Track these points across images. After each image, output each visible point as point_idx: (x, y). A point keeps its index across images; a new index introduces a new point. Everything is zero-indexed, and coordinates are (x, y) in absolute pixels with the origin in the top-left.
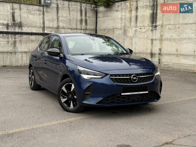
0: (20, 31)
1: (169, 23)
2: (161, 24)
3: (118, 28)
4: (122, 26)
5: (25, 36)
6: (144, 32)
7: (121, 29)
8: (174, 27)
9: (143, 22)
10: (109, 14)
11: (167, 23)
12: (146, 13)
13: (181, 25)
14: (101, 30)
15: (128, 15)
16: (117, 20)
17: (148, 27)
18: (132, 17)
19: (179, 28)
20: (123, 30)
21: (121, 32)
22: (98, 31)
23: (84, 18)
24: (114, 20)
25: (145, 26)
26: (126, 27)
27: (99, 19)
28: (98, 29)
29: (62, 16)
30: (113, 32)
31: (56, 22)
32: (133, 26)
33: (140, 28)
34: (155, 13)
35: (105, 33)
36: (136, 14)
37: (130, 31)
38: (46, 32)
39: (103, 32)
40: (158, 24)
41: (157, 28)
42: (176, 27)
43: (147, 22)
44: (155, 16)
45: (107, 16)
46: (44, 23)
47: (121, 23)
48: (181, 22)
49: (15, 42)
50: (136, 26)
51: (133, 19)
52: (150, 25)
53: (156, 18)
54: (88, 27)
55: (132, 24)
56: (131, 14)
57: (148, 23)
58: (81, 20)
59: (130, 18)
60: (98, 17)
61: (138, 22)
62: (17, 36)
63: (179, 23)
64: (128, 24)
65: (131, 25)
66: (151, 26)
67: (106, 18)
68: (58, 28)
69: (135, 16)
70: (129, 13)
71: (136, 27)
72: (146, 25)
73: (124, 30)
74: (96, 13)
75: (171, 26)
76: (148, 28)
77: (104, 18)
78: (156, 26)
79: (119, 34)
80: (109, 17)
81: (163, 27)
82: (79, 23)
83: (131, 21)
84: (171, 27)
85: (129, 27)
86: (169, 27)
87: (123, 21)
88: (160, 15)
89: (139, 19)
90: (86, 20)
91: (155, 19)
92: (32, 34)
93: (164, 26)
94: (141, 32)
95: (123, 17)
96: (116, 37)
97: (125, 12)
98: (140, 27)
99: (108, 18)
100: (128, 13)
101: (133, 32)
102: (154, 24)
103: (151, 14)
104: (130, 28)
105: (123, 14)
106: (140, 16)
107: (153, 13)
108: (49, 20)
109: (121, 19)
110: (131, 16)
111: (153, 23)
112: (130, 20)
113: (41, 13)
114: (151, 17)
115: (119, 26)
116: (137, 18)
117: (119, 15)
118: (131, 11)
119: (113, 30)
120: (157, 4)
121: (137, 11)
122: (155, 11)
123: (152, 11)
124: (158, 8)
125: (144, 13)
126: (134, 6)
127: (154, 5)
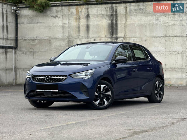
1: (134, 35)
2: (123, 37)
3: (57, 38)
4: (65, 36)
7: (63, 39)
8: (140, 40)
9: (98, 32)
10: (40, 20)
11: (131, 35)
12: (102, 23)
13: (149, 38)
14: (26, 40)
15: (74, 23)
16: (55, 28)
17: (107, 39)
18: (81, 26)
19: (146, 41)
20: (67, 41)
22: (19, 42)
24: (50, 28)
25: (101, 38)
26: (71, 38)
27: (21, 25)
28: (19, 38)
30: (50, 43)
32: (82, 36)
33: (93, 39)
34: (114, 24)
35: (33, 44)
36: (87, 23)
39: (29, 43)
41: (119, 40)
42: (143, 39)
43: (103, 32)
44: (114, 27)
45: (38, 22)
47: (63, 33)
48: (148, 35)
50: (88, 36)
51: (83, 29)
52: (109, 36)
53: (117, 29)
54: (9, 36)
55: (81, 35)
56: (79, 22)
57: (105, 34)
58: (3, 27)
59: (77, 27)
60: (19, 22)
61: (90, 32)
63: (145, 36)
64: (74, 34)
65: (79, 36)
66: (110, 38)
67: (35, 24)
69: (85, 25)
70: (76, 21)
71: (88, 38)
72: (103, 36)
73: (69, 41)
74: (16, 17)
75: (136, 38)
76: (105, 40)
77: (32, 25)
78: (117, 38)
79: (60, 46)
80: (41, 24)
81: (126, 39)
83: (79, 31)
84: (137, 40)
85: (77, 37)
86: (134, 39)
87: (67, 30)
88: (121, 26)
89: (91, 28)
91: (115, 31)
93: (128, 38)
95: (67, 25)
96: (55, 50)
97: (69, 19)
98: (93, 37)
99: (39, 24)
100: (74, 20)
102: (114, 36)
103: (109, 25)
104: (78, 39)
105: (66, 21)
106: (93, 26)
107: (112, 23)
109: (63, 27)
110: (79, 25)
111: (112, 34)
112: (77, 29)
114: (109, 27)
115: (60, 35)
116: (88, 27)
117: (59, 22)
118: (79, 19)
119: (49, 40)
120: (116, 14)
121: (88, 20)
122: (114, 22)
123: (110, 22)
124: (119, 18)
125: (100, 23)
126: (83, 13)
127: (112, 15)
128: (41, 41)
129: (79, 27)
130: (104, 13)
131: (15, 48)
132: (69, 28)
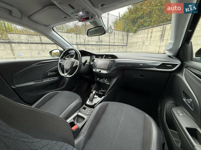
0: (101, 44)
2: (167, 39)
5: (103, 46)
6: (155, 43)
9: (155, 38)
10: (134, 36)
12: (158, 34)
14: (130, 43)
15: (146, 36)
16: (139, 38)
17: (158, 40)
21: (141, 43)
22: (128, 44)
23: (123, 38)
24: (137, 39)
25: (156, 40)
27: (129, 38)
29: (116, 38)
31: (113, 40)
37: (147, 43)
38: (110, 44)
40: (164, 39)
41: (164, 40)
43: (157, 38)
44: (163, 35)
46: (109, 41)
47: (142, 40)
49: (100, 49)
50: (151, 40)
51: (149, 37)
52: (160, 39)
53: (164, 36)
54: (124, 42)
58: (122, 39)
62: (100, 46)
64: (145, 40)
68: (114, 42)
73: (143, 42)
74: (128, 36)
77: (132, 38)
78: (163, 40)
82: (121, 40)
83: (147, 39)
87: (143, 38)
88: (166, 34)
90: (124, 39)
92: (105, 45)
94: (153, 43)
95: (143, 37)
98: (153, 40)
99: (134, 38)
101: (148, 43)
102: (162, 39)
105: (143, 35)
106: (154, 36)
107: (162, 34)
108: (111, 39)
109: (142, 38)
113: (109, 36)
114: (160, 36)
115: (140, 41)
116: (151, 37)
117: (140, 36)
118: (148, 34)
119: (136, 43)
120: (165, 30)
121: (152, 34)
122: (163, 33)
123: (161, 33)
124: (166, 31)
125: (156, 34)
126: (150, 31)
127: (163, 30)
128: (134, 43)
129: (148, 37)
130: (159, 30)
131: (126, 46)
132: (144, 38)
